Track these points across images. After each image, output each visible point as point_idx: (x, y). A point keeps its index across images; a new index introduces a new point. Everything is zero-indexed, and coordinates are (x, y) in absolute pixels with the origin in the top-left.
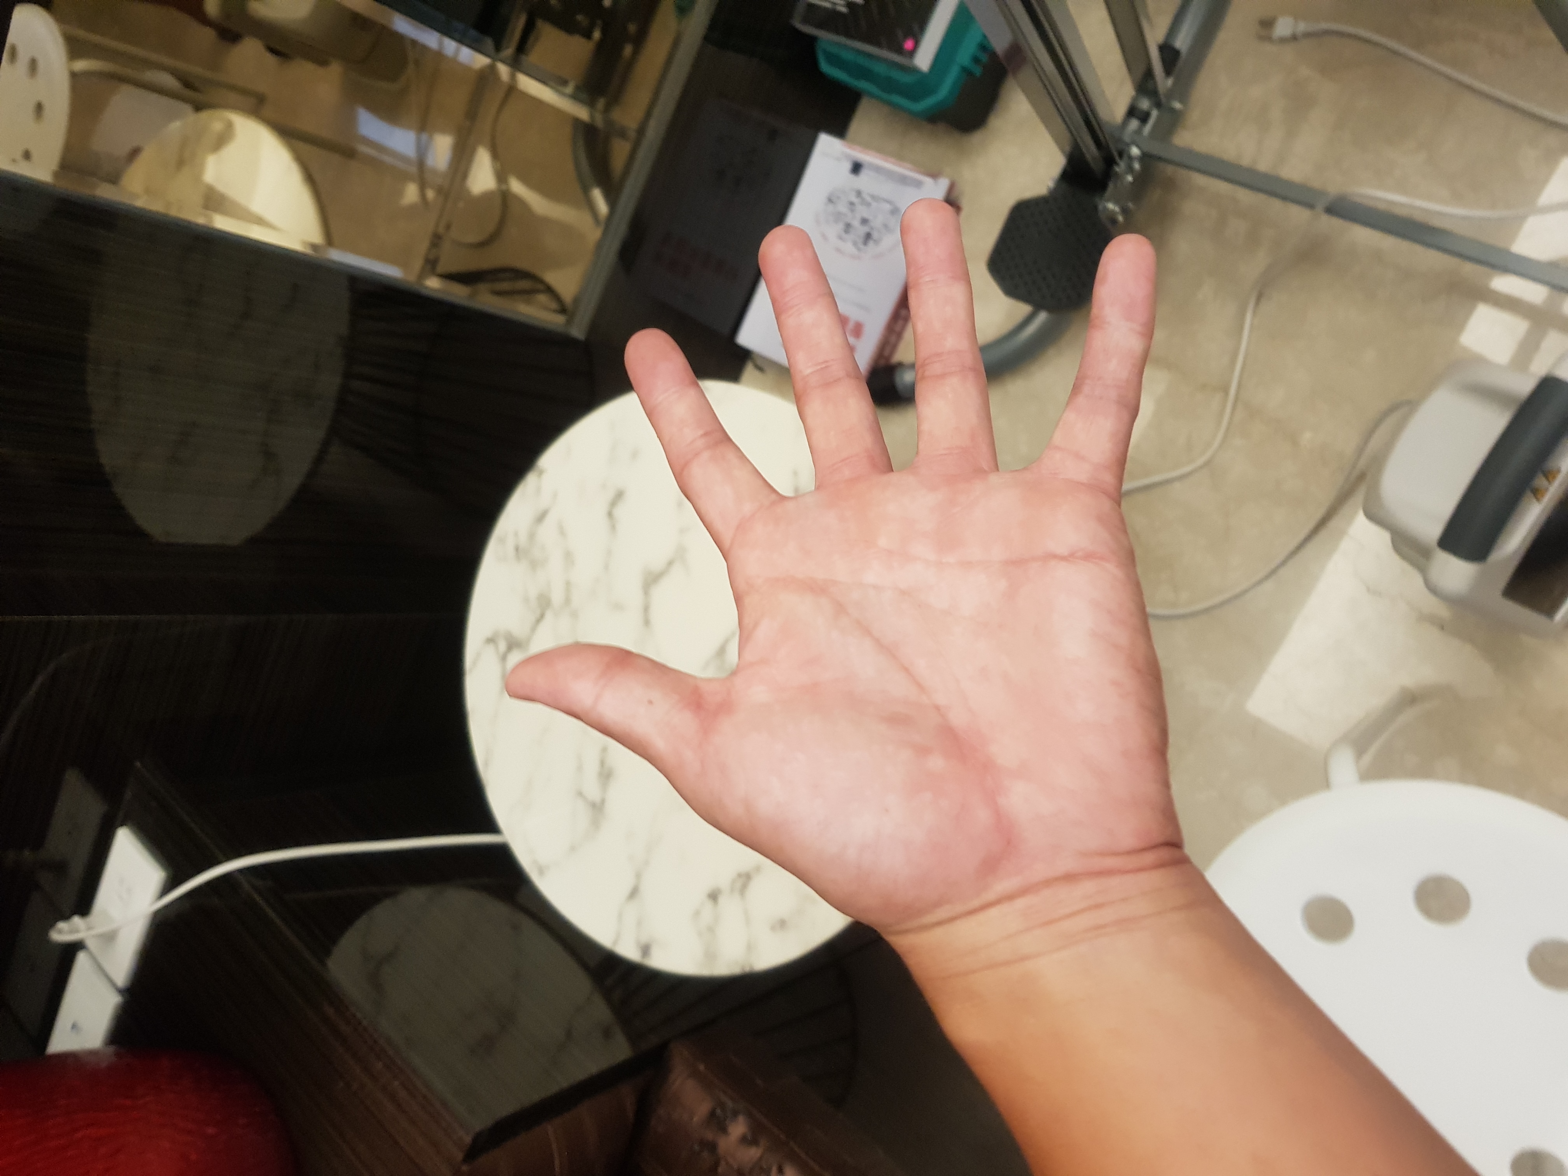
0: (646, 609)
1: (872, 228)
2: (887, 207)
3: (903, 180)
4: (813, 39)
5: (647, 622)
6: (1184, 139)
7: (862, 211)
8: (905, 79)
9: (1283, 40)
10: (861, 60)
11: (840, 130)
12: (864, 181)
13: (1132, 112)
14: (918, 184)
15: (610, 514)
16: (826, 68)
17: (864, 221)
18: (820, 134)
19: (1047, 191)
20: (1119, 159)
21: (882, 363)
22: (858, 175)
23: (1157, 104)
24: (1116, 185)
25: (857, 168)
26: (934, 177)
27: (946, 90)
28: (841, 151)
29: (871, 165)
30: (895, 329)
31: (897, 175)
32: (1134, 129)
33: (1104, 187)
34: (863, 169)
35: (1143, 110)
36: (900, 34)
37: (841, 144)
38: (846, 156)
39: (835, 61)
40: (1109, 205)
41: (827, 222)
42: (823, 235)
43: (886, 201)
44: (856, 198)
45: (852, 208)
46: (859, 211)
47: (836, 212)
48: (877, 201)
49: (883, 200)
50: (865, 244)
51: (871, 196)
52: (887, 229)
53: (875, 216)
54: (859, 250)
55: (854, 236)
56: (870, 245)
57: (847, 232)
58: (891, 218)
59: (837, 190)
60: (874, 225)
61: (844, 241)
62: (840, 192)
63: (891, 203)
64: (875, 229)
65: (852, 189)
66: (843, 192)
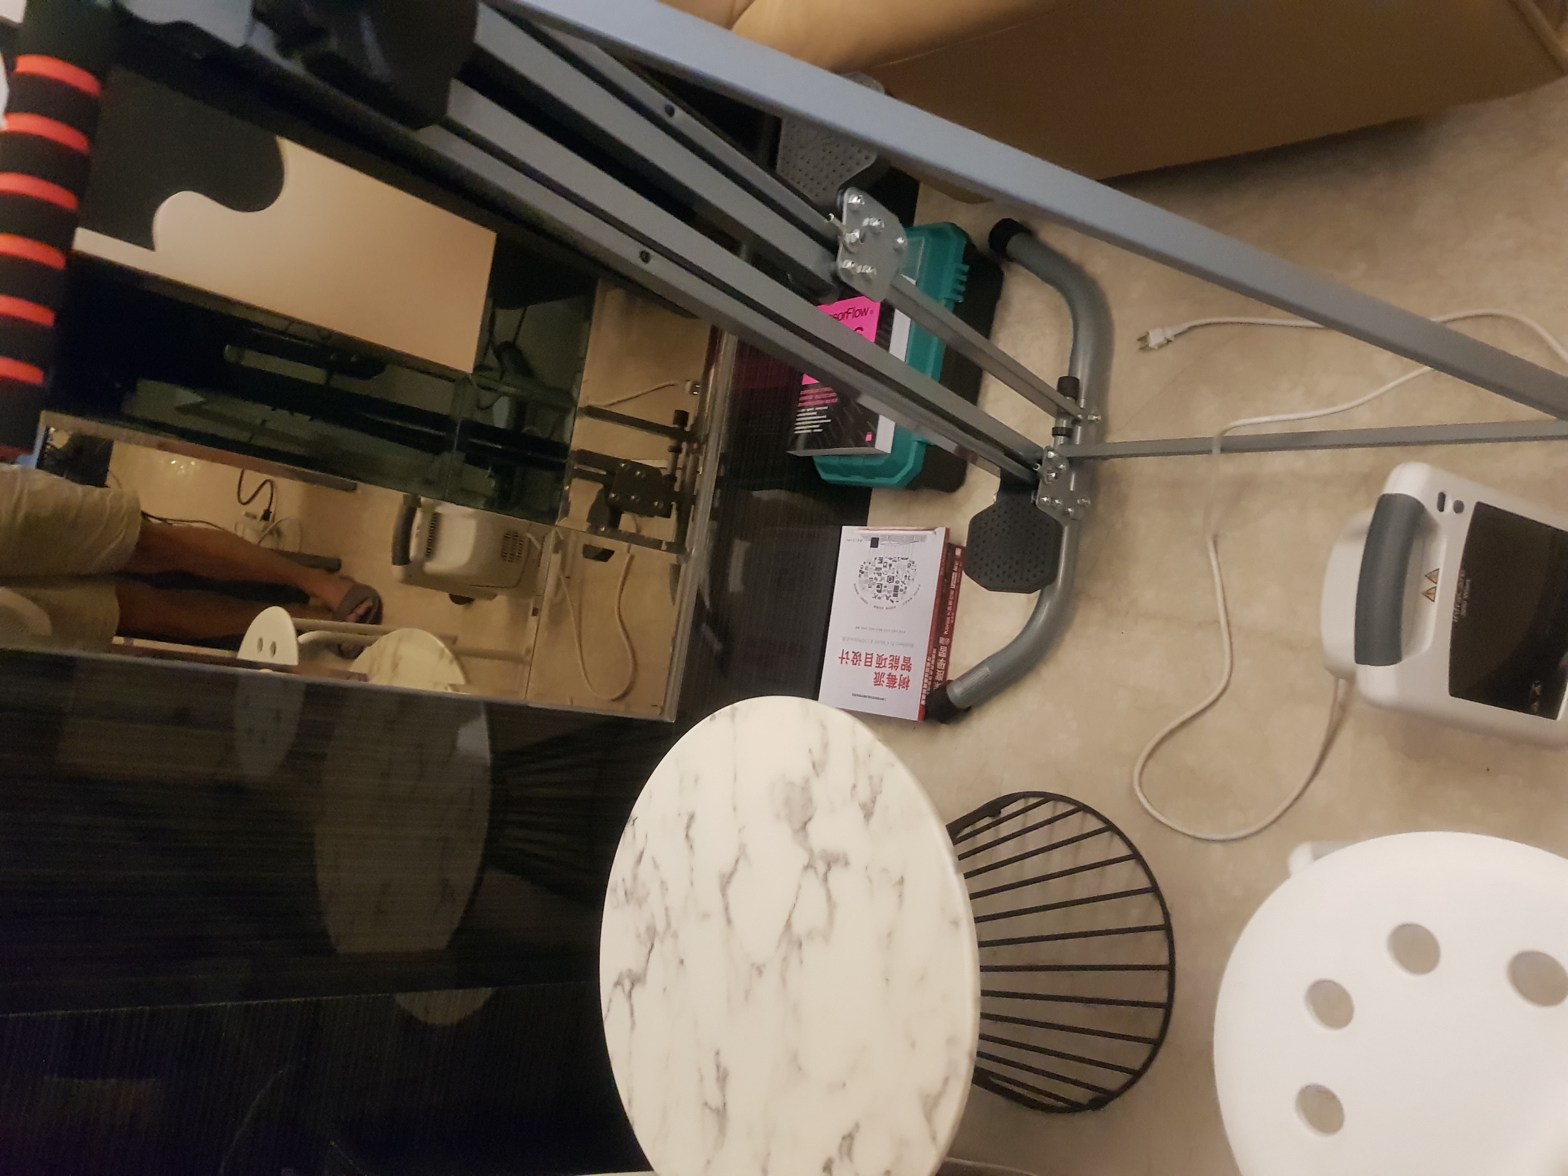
0: (726, 909)
1: (897, 582)
2: (906, 562)
3: (911, 540)
4: (810, 460)
5: (729, 921)
6: (1114, 438)
7: (887, 572)
8: (878, 463)
9: (1161, 346)
10: (844, 461)
12: (882, 550)
13: (1056, 432)
14: (923, 538)
15: (687, 837)
16: (824, 476)
17: (891, 579)
18: (844, 527)
19: (993, 503)
20: (1038, 464)
21: (937, 685)
22: (877, 547)
23: (1076, 421)
24: (1044, 483)
25: (875, 543)
26: (933, 529)
27: (912, 462)
28: (861, 535)
29: (884, 536)
30: (940, 655)
31: (905, 537)
32: (1062, 443)
33: (1036, 488)
34: (879, 542)
35: (1062, 428)
36: (861, 433)
37: (860, 529)
38: (865, 537)
39: (829, 469)
40: (1045, 499)
41: (864, 589)
42: (863, 599)
43: (902, 559)
44: (881, 564)
45: (879, 572)
46: (885, 573)
47: (868, 579)
48: (896, 561)
49: (900, 559)
50: (895, 595)
51: (890, 559)
52: (909, 579)
53: (897, 572)
54: (892, 601)
55: (886, 593)
56: (899, 595)
57: (880, 591)
58: (910, 570)
59: (865, 563)
60: (898, 580)
61: (879, 598)
62: (867, 564)
63: (907, 559)
64: (900, 582)
65: (876, 559)
66: (870, 563)
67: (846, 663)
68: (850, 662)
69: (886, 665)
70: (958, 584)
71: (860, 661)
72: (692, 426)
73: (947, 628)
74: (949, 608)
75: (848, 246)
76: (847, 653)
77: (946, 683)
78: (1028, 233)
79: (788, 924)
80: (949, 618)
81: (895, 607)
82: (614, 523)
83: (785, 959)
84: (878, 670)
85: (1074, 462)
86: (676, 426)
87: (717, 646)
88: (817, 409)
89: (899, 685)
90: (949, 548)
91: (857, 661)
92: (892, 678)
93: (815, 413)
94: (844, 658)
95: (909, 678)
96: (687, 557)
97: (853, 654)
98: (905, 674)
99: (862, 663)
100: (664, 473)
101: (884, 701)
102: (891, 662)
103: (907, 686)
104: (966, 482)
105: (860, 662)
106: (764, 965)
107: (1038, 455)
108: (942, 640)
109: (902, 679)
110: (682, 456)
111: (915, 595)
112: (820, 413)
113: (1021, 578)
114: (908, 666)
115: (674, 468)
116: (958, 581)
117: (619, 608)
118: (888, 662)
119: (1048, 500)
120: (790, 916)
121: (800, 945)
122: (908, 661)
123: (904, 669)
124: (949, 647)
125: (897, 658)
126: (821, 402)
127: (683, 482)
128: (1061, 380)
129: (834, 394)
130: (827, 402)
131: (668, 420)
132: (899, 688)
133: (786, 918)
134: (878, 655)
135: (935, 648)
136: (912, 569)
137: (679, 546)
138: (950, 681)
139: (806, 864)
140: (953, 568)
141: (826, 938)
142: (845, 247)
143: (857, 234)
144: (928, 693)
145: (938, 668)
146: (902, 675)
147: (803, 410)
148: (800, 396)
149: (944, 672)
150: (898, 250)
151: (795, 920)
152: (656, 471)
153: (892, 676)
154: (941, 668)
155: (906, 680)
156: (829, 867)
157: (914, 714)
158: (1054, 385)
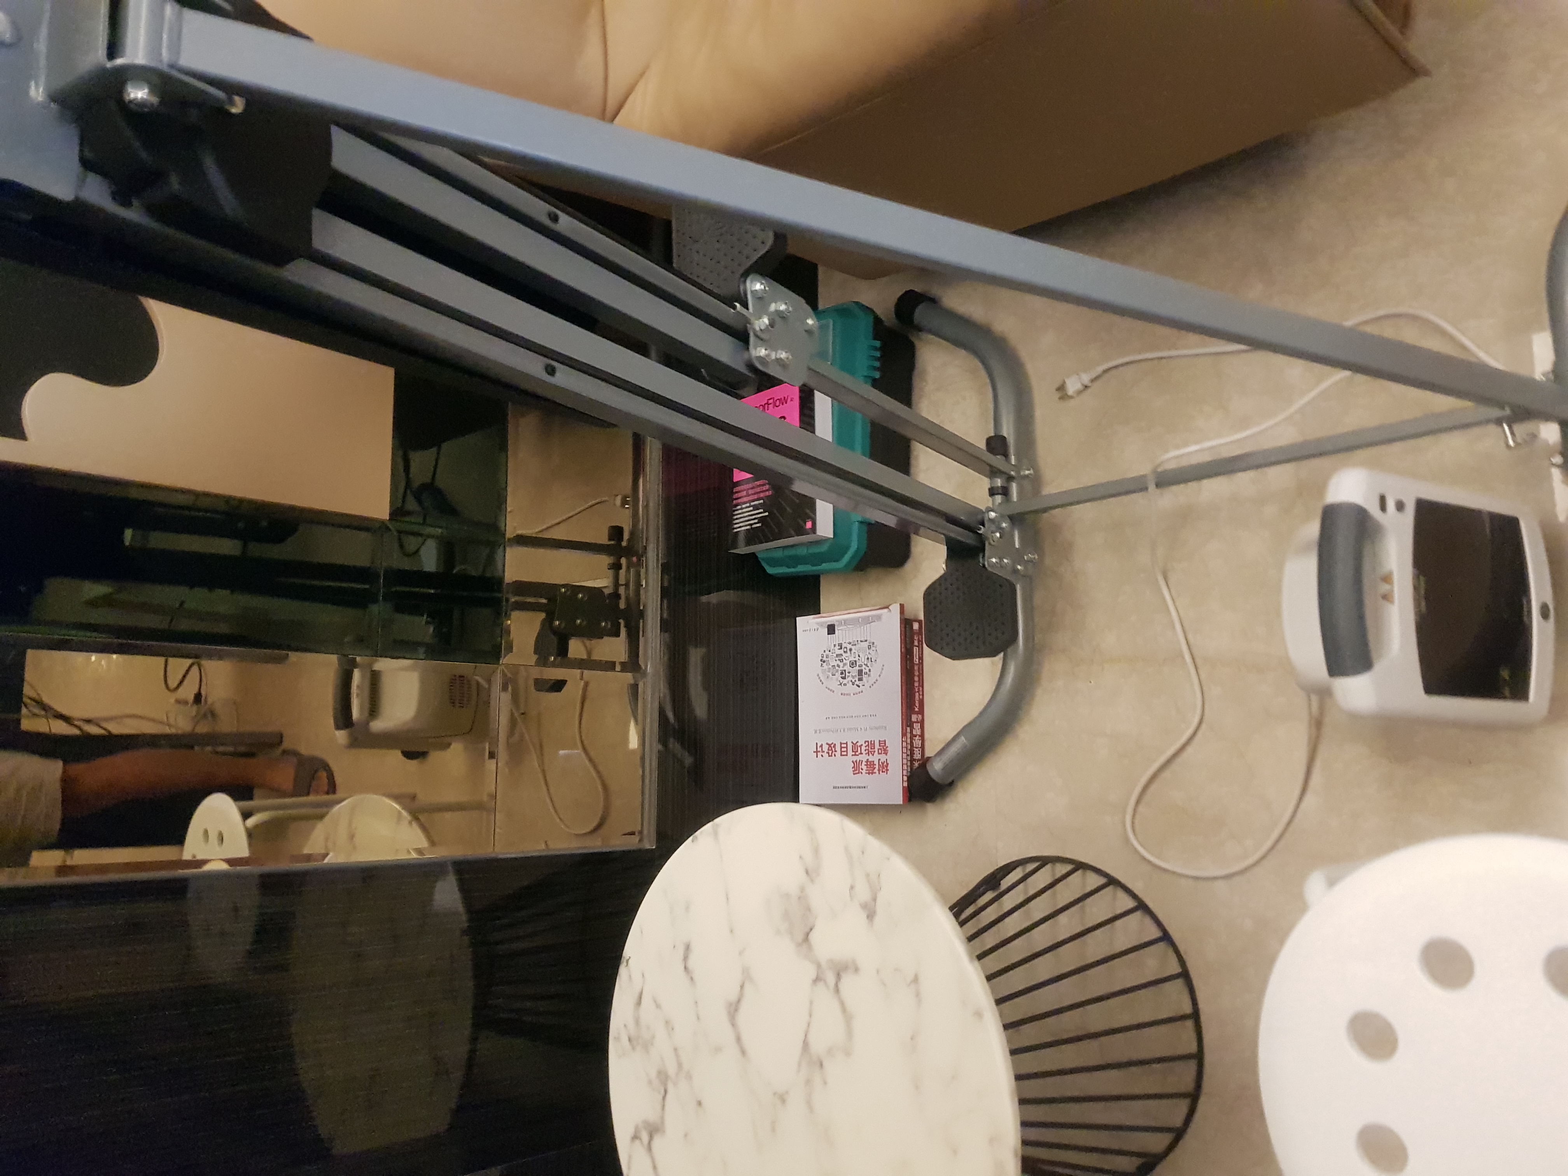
0: (739, 1039)
1: (860, 666)
2: (866, 645)
3: (867, 621)
4: (753, 555)
5: (743, 1052)
6: (1049, 489)
7: (849, 658)
8: (822, 549)
9: (1079, 392)
10: (788, 552)
11: (815, 609)
12: (840, 635)
13: (992, 492)
14: (879, 618)
15: (685, 968)
16: (770, 570)
17: (853, 664)
18: (798, 619)
19: (942, 572)
20: (981, 527)
21: (916, 764)
22: (834, 633)
23: (1010, 478)
24: (990, 544)
25: (831, 629)
26: (887, 607)
27: (855, 544)
28: (818, 624)
29: (840, 622)
30: (914, 733)
31: (860, 619)
32: (1000, 501)
33: (983, 550)
34: (836, 627)
35: (998, 487)
36: (801, 523)
37: (814, 618)
38: (821, 624)
39: (775, 563)
40: (994, 560)
41: (828, 677)
42: (829, 689)
43: (861, 641)
44: (840, 650)
45: (840, 658)
46: (846, 658)
47: (830, 667)
48: (855, 645)
49: (859, 642)
50: (860, 680)
51: (850, 643)
52: (871, 661)
53: (859, 656)
54: (859, 686)
55: (850, 679)
56: (864, 679)
57: (844, 678)
58: (871, 651)
59: (825, 651)
60: (861, 663)
61: (845, 685)
62: (827, 652)
63: (866, 641)
64: (863, 665)
65: (835, 645)
66: (830, 651)
67: (822, 756)
68: (825, 755)
69: (862, 752)
70: (921, 658)
71: (835, 751)
72: (629, 540)
73: (917, 705)
74: (916, 684)
75: (759, 334)
76: (821, 746)
77: (925, 762)
78: (933, 301)
79: (806, 1045)
80: (917, 694)
81: (862, 692)
82: (563, 651)
83: (808, 1082)
84: (855, 758)
85: (1016, 519)
86: (612, 542)
87: (688, 760)
88: (752, 504)
89: (879, 770)
90: (906, 623)
91: (832, 754)
92: (870, 765)
93: (751, 508)
94: (819, 752)
95: (888, 762)
96: (644, 674)
97: (828, 746)
98: (883, 758)
99: (838, 753)
100: (607, 592)
101: (866, 789)
102: (867, 748)
103: (887, 770)
104: (912, 555)
105: (836, 753)
106: (787, 1092)
107: (979, 517)
108: (914, 718)
109: (880, 763)
110: (622, 572)
111: (880, 676)
112: (756, 508)
113: (984, 643)
114: (885, 750)
115: (617, 584)
116: (920, 655)
117: (581, 736)
118: (863, 748)
119: (997, 561)
120: (806, 1035)
121: (821, 1065)
122: (884, 745)
123: (881, 753)
124: (922, 723)
125: (873, 743)
126: (756, 497)
127: (627, 599)
128: (989, 441)
129: (767, 487)
130: (762, 495)
131: (603, 539)
132: (879, 773)
133: (802, 1038)
134: (852, 742)
135: (908, 726)
136: (873, 650)
137: (633, 664)
138: (929, 758)
139: (814, 977)
140: (914, 642)
141: (848, 1053)
142: (757, 336)
143: (766, 320)
144: (909, 774)
145: (914, 746)
146: (879, 760)
147: (739, 507)
148: (733, 493)
149: (921, 749)
150: (809, 332)
151: (811, 1039)
152: (599, 590)
153: (870, 762)
154: (917, 746)
155: (885, 764)
156: (838, 976)
157: (898, 798)
158: (982, 445)
